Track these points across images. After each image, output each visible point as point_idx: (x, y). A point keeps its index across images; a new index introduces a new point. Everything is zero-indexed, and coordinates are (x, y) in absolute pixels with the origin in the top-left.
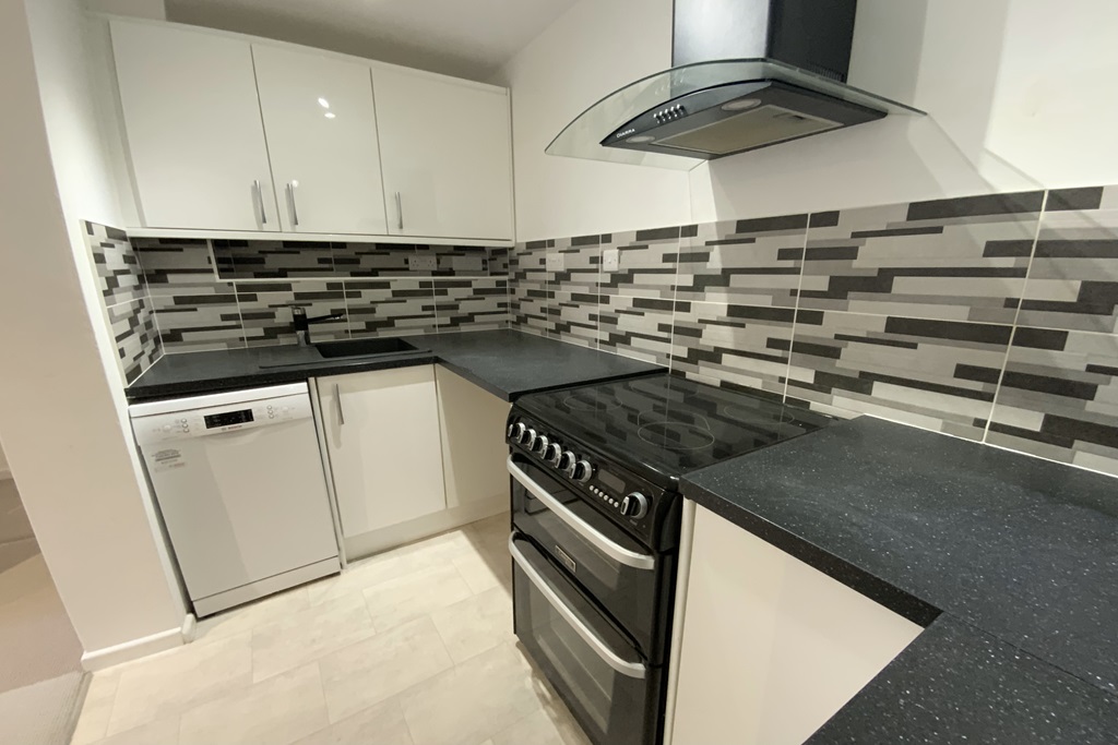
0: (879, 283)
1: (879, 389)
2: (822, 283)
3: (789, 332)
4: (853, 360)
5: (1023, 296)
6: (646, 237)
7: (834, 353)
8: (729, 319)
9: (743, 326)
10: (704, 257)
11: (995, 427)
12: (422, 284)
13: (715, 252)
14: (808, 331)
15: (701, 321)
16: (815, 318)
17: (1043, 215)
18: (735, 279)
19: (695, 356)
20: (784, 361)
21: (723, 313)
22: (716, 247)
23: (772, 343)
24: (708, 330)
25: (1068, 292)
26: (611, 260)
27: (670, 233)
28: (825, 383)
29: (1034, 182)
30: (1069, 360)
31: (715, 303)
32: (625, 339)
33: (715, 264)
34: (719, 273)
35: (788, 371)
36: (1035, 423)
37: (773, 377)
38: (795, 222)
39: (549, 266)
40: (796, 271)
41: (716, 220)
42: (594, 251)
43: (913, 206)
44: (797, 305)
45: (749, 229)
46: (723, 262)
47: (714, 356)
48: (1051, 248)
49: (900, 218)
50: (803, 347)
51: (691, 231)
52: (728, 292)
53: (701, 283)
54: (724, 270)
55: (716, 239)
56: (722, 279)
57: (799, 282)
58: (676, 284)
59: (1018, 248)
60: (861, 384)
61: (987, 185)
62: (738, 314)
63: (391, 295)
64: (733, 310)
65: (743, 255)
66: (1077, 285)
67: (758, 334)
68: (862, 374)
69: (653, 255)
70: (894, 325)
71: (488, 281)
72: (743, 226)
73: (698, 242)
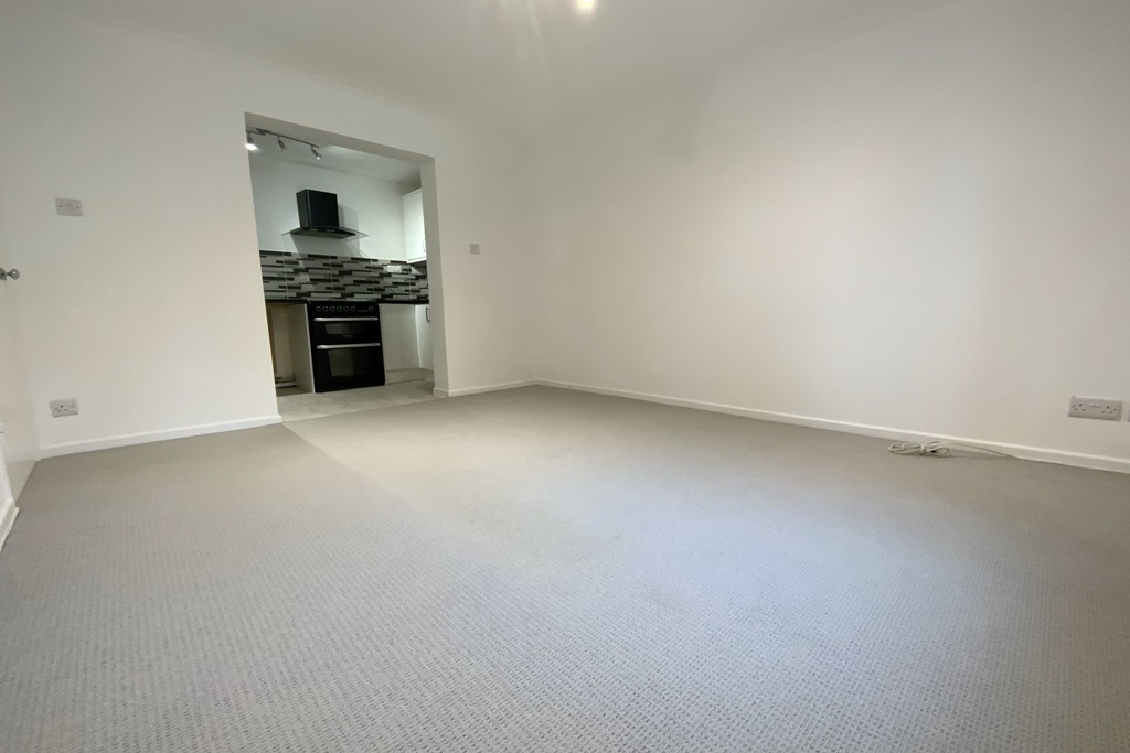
3: (332, 285)
8: (311, 282)
10: (297, 263)
13: (301, 262)
14: (336, 284)
15: (300, 283)
18: (310, 271)
23: (327, 288)
27: (280, 254)
31: (305, 277)
33: (302, 265)
34: (304, 268)
35: (333, 295)
38: (326, 257)
45: (312, 257)
46: (304, 265)
51: (289, 254)
53: (297, 271)
55: (300, 258)
56: (306, 270)
57: (330, 272)
60: (352, 295)
62: (313, 281)
64: (311, 280)
65: (311, 264)
67: (322, 286)
72: (309, 255)
73: (293, 258)
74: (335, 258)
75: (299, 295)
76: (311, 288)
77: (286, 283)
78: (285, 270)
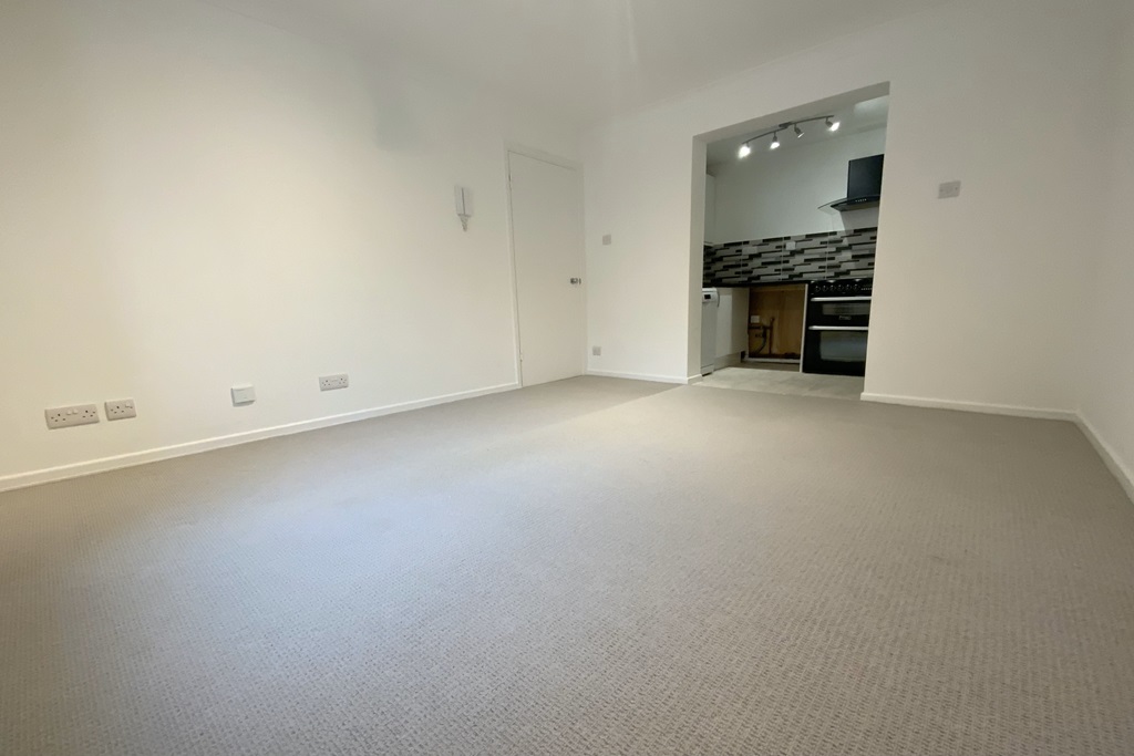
6: (810, 237)
8: (853, 260)
10: (841, 241)
13: (845, 239)
15: (840, 262)
18: (853, 247)
19: (838, 274)
21: (849, 258)
24: (844, 265)
26: (791, 246)
27: (825, 235)
31: (847, 255)
32: (800, 275)
33: (846, 242)
34: (847, 246)
39: (744, 253)
41: (843, 229)
42: (778, 244)
46: (848, 242)
51: (835, 233)
52: (851, 251)
53: (839, 250)
54: (849, 245)
55: (845, 235)
56: (849, 247)
62: (856, 258)
64: (853, 257)
65: (854, 239)
69: (816, 242)
72: (855, 231)
73: (838, 237)
75: (791, 277)
76: (852, 265)
77: (826, 263)
78: (827, 250)
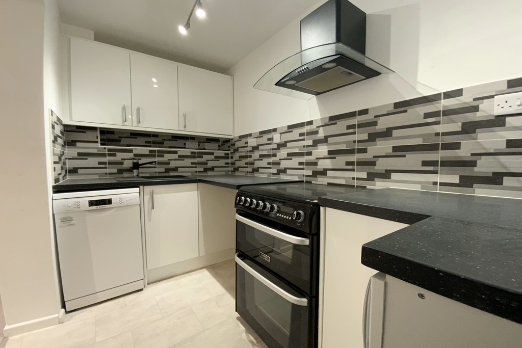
0: (387, 133)
1: (394, 176)
2: (365, 137)
3: (354, 158)
4: (382, 165)
5: (441, 131)
6: (291, 127)
7: (373, 164)
8: (328, 156)
9: (335, 158)
10: (316, 132)
11: (441, 184)
12: (192, 153)
13: (321, 130)
14: (362, 156)
15: (317, 159)
16: (364, 151)
17: (442, 101)
18: (330, 140)
19: (316, 174)
20: (353, 170)
21: (326, 154)
22: (321, 128)
23: (348, 163)
24: (320, 162)
25: (457, 127)
26: (277, 139)
27: (302, 125)
28: (371, 177)
29: (437, 90)
30: (464, 152)
31: (323, 150)
32: (284, 171)
33: (321, 134)
34: (323, 138)
35: (356, 174)
36: (456, 179)
37: (350, 178)
38: (352, 115)
39: (249, 145)
40: (354, 133)
41: (320, 117)
42: (269, 136)
43: (395, 104)
44: (356, 147)
45: (334, 119)
46: (324, 133)
47: (324, 173)
48: (447, 113)
49: (391, 109)
50: (361, 163)
51: (310, 123)
52: (327, 145)
53: (316, 143)
54: (325, 136)
55: (321, 125)
56: (325, 140)
57: (356, 137)
58: (305, 145)
59: (436, 114)
60: (386, 175)
61: (421, 94)
62: (332, 154)
63: (177, 157)
64: (330, 152)
65: (333, 130)
66: (460, 124)
67: (341, 160)
68: (386, 170)
69: (295, 134)
70: (395, 149)
71: (221, 153)
72: (332, 118)
73: (314, 127)
74: (365, 112)
